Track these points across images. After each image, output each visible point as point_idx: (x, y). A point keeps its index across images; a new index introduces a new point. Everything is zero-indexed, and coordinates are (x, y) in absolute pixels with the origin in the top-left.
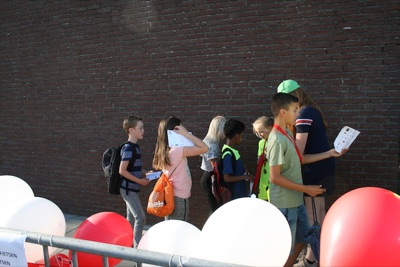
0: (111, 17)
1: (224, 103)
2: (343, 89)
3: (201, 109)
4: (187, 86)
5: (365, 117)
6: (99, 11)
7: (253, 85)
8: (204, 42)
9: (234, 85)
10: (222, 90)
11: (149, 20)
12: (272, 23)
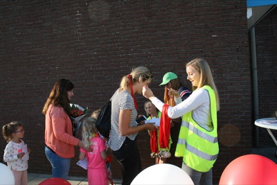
0: (52, 29)
5: (229, 95)
6: (43, 25)
8: (119, 46)
11: (79, 31)
12: (164, 32)
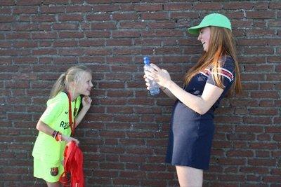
1: (74, 44)
2: (245, 24)
3: (40, 52)
4: (18, 18)
5: (274, 65)
7: (118, 18)
9: (89, 18)
10: (72, 24)
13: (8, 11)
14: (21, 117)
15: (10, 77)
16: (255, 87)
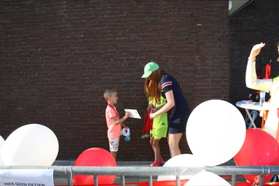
1: (120, 72)
3: (103, 76)
4: (93, 60)
5: (210, 80)
9: (127, 60)
10: (119, 63)
11: (65, 12)
12: (152, 19)
13: (89, 57)
14: (94, 106)
15: (89, 88)
16: (202, 90)
